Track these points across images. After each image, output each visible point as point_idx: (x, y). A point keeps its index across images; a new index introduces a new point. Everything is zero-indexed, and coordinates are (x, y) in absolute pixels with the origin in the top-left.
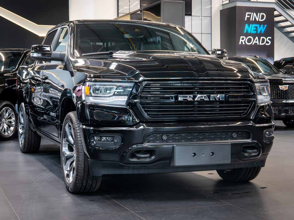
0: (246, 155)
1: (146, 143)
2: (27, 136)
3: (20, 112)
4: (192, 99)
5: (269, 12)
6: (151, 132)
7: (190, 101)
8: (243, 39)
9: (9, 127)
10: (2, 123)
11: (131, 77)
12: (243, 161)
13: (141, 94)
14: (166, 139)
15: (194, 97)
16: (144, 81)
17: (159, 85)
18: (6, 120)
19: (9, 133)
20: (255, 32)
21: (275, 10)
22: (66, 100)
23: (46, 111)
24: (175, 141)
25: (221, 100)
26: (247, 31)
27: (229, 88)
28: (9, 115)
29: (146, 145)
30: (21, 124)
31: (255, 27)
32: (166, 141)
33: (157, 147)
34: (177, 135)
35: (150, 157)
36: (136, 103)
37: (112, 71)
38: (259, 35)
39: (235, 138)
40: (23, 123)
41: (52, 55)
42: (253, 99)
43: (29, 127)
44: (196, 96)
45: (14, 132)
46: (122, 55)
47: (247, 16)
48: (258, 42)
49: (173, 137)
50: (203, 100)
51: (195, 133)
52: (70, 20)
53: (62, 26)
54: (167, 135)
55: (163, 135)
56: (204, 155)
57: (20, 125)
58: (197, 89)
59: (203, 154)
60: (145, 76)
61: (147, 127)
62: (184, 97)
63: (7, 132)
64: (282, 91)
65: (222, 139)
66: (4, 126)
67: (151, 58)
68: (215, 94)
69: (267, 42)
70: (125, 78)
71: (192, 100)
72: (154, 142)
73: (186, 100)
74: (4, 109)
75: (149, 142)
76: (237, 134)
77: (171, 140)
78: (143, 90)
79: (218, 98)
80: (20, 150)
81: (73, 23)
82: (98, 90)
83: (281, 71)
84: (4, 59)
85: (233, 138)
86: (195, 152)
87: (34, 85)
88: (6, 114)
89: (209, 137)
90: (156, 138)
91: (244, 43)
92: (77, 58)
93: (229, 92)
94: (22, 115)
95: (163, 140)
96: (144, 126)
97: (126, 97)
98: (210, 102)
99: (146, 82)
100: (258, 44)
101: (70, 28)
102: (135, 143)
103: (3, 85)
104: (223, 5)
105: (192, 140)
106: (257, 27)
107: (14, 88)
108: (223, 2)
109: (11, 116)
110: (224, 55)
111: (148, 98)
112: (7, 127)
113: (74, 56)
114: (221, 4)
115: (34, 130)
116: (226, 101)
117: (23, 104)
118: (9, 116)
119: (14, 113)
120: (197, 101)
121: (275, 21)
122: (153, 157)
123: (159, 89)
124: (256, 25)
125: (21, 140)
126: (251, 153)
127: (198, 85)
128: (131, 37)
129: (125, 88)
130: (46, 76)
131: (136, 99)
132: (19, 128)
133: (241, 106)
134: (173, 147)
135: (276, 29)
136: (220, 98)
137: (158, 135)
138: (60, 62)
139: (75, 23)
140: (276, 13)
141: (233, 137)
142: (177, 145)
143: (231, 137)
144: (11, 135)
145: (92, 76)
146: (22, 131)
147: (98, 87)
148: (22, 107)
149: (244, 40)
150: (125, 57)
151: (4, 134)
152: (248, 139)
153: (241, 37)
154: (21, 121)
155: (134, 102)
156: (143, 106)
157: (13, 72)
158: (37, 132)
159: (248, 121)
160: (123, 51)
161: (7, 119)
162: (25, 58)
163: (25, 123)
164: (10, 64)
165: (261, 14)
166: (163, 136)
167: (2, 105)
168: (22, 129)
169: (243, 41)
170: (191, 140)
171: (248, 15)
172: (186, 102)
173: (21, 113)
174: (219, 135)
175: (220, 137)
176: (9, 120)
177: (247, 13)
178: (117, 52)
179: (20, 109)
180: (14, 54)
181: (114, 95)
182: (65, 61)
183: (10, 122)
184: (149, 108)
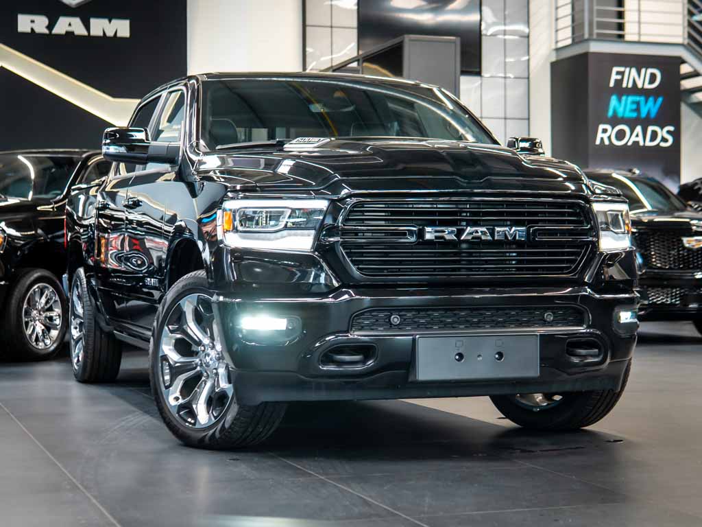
0: (576, 360)
1: (354, 331)
2: (91, 343)
3: (75, 289)
4: (455, 235)
5: (670, 66)
6: (365, 306)
7: (451, 241)
8: (605, 131)
9: (48, 329)
10: (31, 321)
11: (323, 189)
12: (569, 374)
13: (344, 225)
14: (398, 322)
15: (460, 233)
16: (350, 196)
17: (384, 206)
18: (40, 314)
19: (49, 343)
20: (634, 115)
21: (684, 62)
22: (182, 246)
23: (134, 283)
24: (418, 326)
25: (517, 238)
26: (615, 112)
27: (536, 214)
28: (47, 302)
29: (355, 335)
30: (76, 316)
31: (633, 102)
32: (399, 327)
33: (379, 341)
34: (422, 314)
35: (364, 362)
36: (333, 245)
37: (283, 176)
38: (645, 123)
39: (549, 323)
40: (82, 316)
41: (150, 149)
42: (590, 239)
43: (97, 323)
44: (463, 231)
45: (59, 341)
46: (304, 146)
47: (614, 77)
48: (640, 139)
49: (414, 318)
50: (479, 238)
51: (461, 310)
52: (189, 74)
53: (170, 87)
54: (401, 313)
55: (392, 315)
56: (481, 358)
57: (74, 319)
58: (466, 216)
59: (479, 356)
60: (353, 185)
61: (358, 297)
62: (436, 232)
63: (43, 341)
64: (689, 250)
65: (521, 324)
66: (37, 327)
67: (368, 149)
68: (506, 226)
69: (664, 140)
70: (309, 190)
71: (455, 238)
72: (372, 329)
73: (442, 237)
74: (36, 286)
75: (362, 329)
76: (552, 313)
77: (408, 325)
78: (348, 215)
79: (511, 235)
80: (73, 376)
81: (197, 80)
82: (251, 219)
83: (691, 206)
84: (33, 176)
85: (545, 323)
86: (460, 351)
87: (105, 230)
88: (40, 299)
89: (493, 321)
90: (377, 321)
91: (607, 142)
92: (205, 154)
93: (537, 222)
94: (79, 297)
95: (391, 324)
96: (351, 295)
97: (313, 232)
98: (494, 244)
99: (354, 200)
100: (641, 144)
101: (190, 92)
102: (330, 331)
103: (33, 232)
104: (557, 50)
105: (454, 326)
106: (638, 103)
107: (60, 240)
108: (557, 42)
109: (51, 305)
110: (537, 150)
111: (359, 234)
112: (43, 330)
113: (199, 150)
114: (554, 47)
115: (107, 328)
116: (530, 242)
117: (81, 271)
118: (48, 306)
119: (60, 298)
120: (466, 241)
121: (682, 88)
122: (370, 363)
123: (384, 214)
124: (637, 98)
125: (78, 353)
126: (585, 356)
127: (468, 206)
128: (326, 110)
129: (309, 213)
130: (135, 199)
131: (333, 236)
132: (72, 327)
133: (563, 254)
134: (414, 340)
135: (684, 109)
136: (515, 236)
137: (382, 315)
138: (167, 167)
139: (200, 79)
140: (685, 69)
141: (545, 321)
142: (423, 336)
143: (541, 320)
144: (52, 348)
145: (238, 187)
146: (79, 334)
147: (251, 214)
148: (79, 277)
149: (608, 134)
150: (311, 150)
151: (37, 344)
152: (578, 326)
153: (601, 127)
154: (77, 310)
155: (329, 241)
156: (348, 251)
157: (56, 203)
158: (115, 332)
159: (579, 286)
160: (306, 138)
161: (44, 312)
162: (83, 172)
163: (86, 312)
164: (48, 186)
165: (650, 71)
166: (392, 317)
167: (32, 278)
168: (78, 330)
169: (605, 136)
170: (452, 326)
171: (618, 73)
172: (441, 243)
173: (76, 292)
174: (513, 316)
175: (518, 320)
176: (49, 314)
177: (615, 69)
178: (294, 141)
179: (75, 282)
180: (58, 162)
181: (286, 228)
182: (179, 162)
183: (51, 319)
184: (362, 254)
